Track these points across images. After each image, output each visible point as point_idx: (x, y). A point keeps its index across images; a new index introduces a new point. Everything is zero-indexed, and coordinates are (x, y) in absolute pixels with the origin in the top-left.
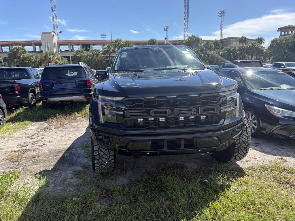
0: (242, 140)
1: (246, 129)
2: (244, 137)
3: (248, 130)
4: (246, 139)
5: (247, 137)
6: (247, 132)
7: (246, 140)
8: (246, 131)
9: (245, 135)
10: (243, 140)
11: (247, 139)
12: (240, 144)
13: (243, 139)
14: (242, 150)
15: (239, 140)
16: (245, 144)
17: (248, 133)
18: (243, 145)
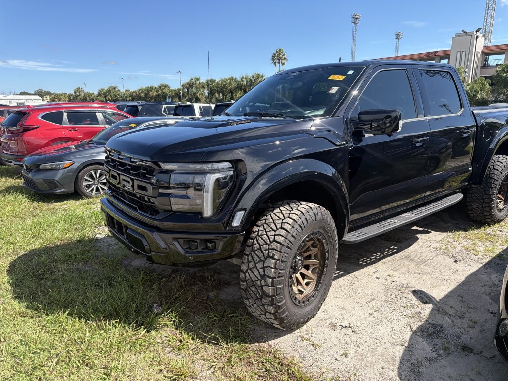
0: (251, 277)
1: (266, 259)
2: (255, 274)
3: (269, 262)
4: (259, 280)
5: (261, 275)
6: (266, 265)
7: (259, 282)
8: (264, 262)
9: (258, 270)
10: (253, 280)
11: (261, 281)
12: (247, 283)
13: (252, 275)
14: (255, 300)
15: (245, 273)
16: (257, 289)
17: (266, 269)
18: (253, 289)
